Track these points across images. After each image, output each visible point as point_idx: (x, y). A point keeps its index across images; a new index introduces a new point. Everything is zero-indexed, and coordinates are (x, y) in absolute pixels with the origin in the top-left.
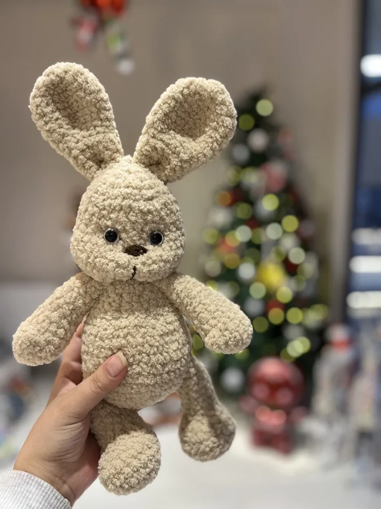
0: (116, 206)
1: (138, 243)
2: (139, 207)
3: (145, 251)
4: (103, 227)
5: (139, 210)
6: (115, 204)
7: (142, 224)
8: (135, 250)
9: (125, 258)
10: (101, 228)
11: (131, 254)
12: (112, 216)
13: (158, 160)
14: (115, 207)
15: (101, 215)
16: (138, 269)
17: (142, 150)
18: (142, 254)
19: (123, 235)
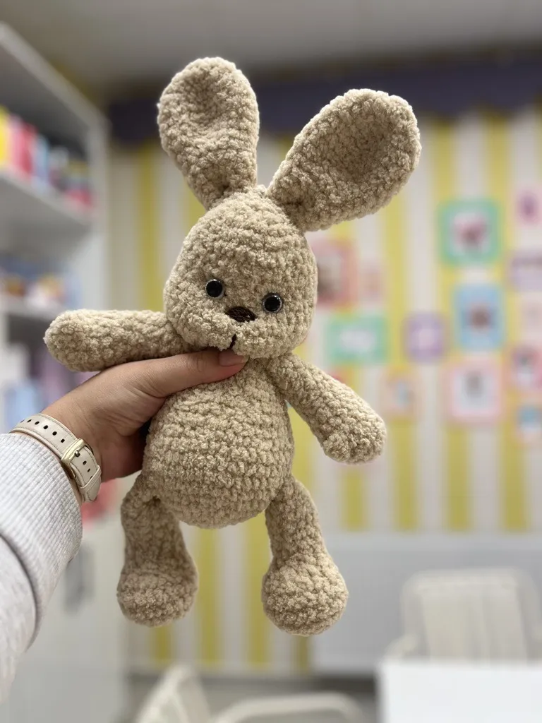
0: (228, 251)
1: (247, 305)
2: (257, 257)
3: (253, 318)
4: (206, 274)
5: (256, 262)
6: (227, 248)
7: (257, 282)
8: (240, 314)
9: (225, 321)
10: (205, 276)
11: (234, 318)
12: (220, 262)
13: (300, 199)
14: (226, 252)
15: (207, 259)
16: (238, 339)
17: (281, 180)
18: (248, 321)
19: (229, 291)
